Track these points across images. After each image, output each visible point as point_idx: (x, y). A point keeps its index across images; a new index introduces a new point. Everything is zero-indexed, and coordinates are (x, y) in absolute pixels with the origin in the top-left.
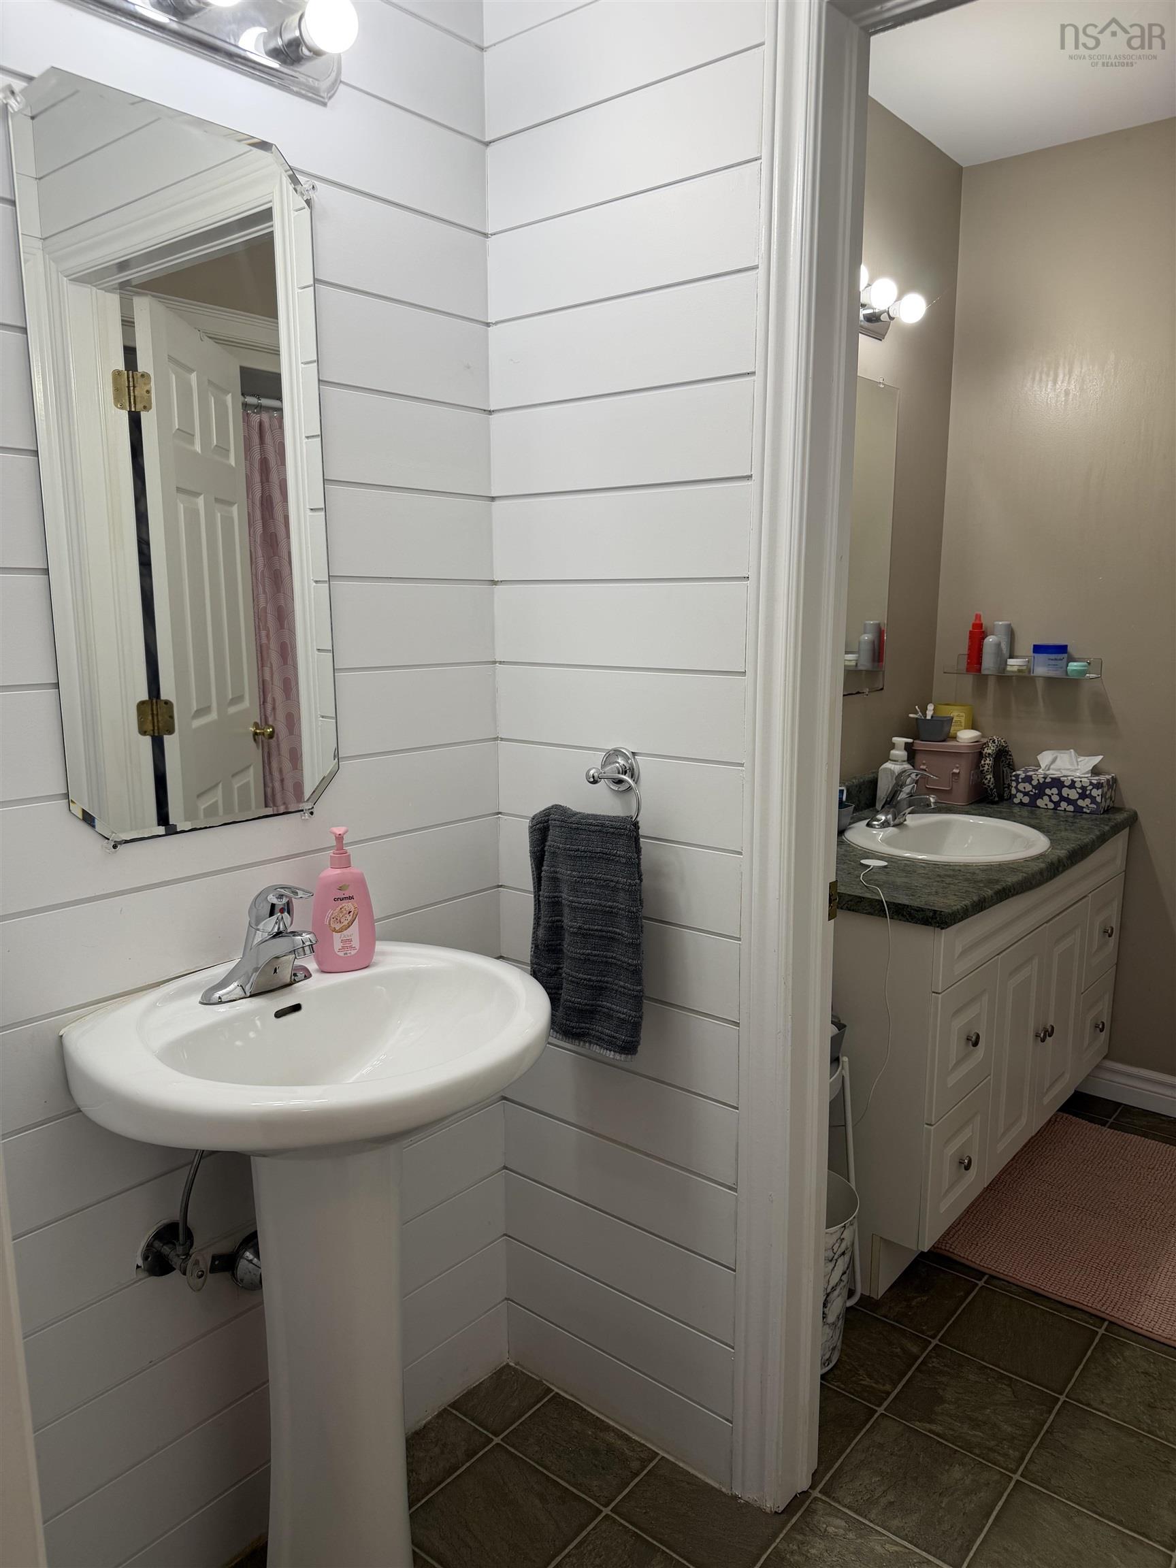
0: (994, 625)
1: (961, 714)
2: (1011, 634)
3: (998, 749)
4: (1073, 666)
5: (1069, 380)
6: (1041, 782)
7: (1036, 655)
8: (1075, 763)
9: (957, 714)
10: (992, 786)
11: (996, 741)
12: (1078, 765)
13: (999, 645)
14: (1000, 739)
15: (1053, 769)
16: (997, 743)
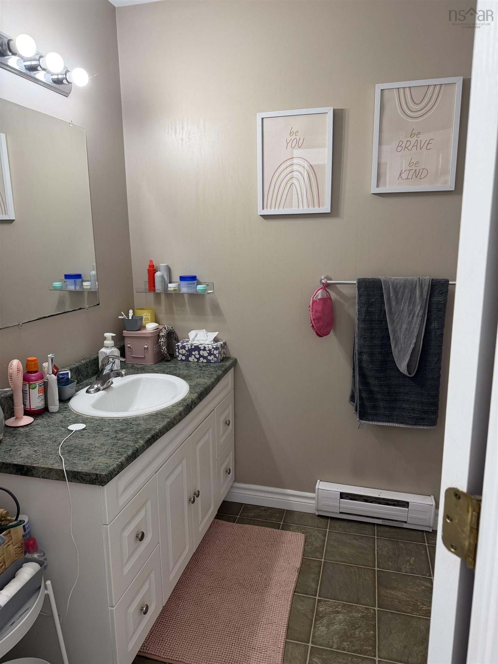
0: (160, 266)
1: (148, 314)
2: (169, 270)
3: (167, 332)
4: (199, 287)
5: (182, 132)
6: (190, 348)
7: (181, 282)
8: (206, 337)
9: (146, 315)
10: (166, 353)
11: (166, 328)
12: (207, 337)
13: (162, 277)
14: (168, 326)
15: (196, 340)
16: (167, 329)
